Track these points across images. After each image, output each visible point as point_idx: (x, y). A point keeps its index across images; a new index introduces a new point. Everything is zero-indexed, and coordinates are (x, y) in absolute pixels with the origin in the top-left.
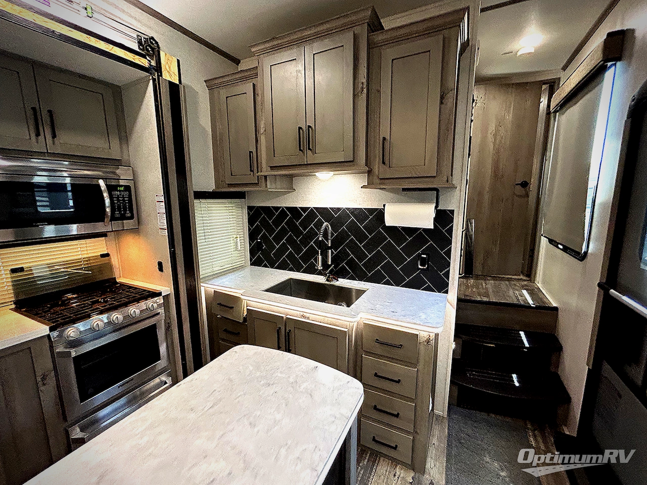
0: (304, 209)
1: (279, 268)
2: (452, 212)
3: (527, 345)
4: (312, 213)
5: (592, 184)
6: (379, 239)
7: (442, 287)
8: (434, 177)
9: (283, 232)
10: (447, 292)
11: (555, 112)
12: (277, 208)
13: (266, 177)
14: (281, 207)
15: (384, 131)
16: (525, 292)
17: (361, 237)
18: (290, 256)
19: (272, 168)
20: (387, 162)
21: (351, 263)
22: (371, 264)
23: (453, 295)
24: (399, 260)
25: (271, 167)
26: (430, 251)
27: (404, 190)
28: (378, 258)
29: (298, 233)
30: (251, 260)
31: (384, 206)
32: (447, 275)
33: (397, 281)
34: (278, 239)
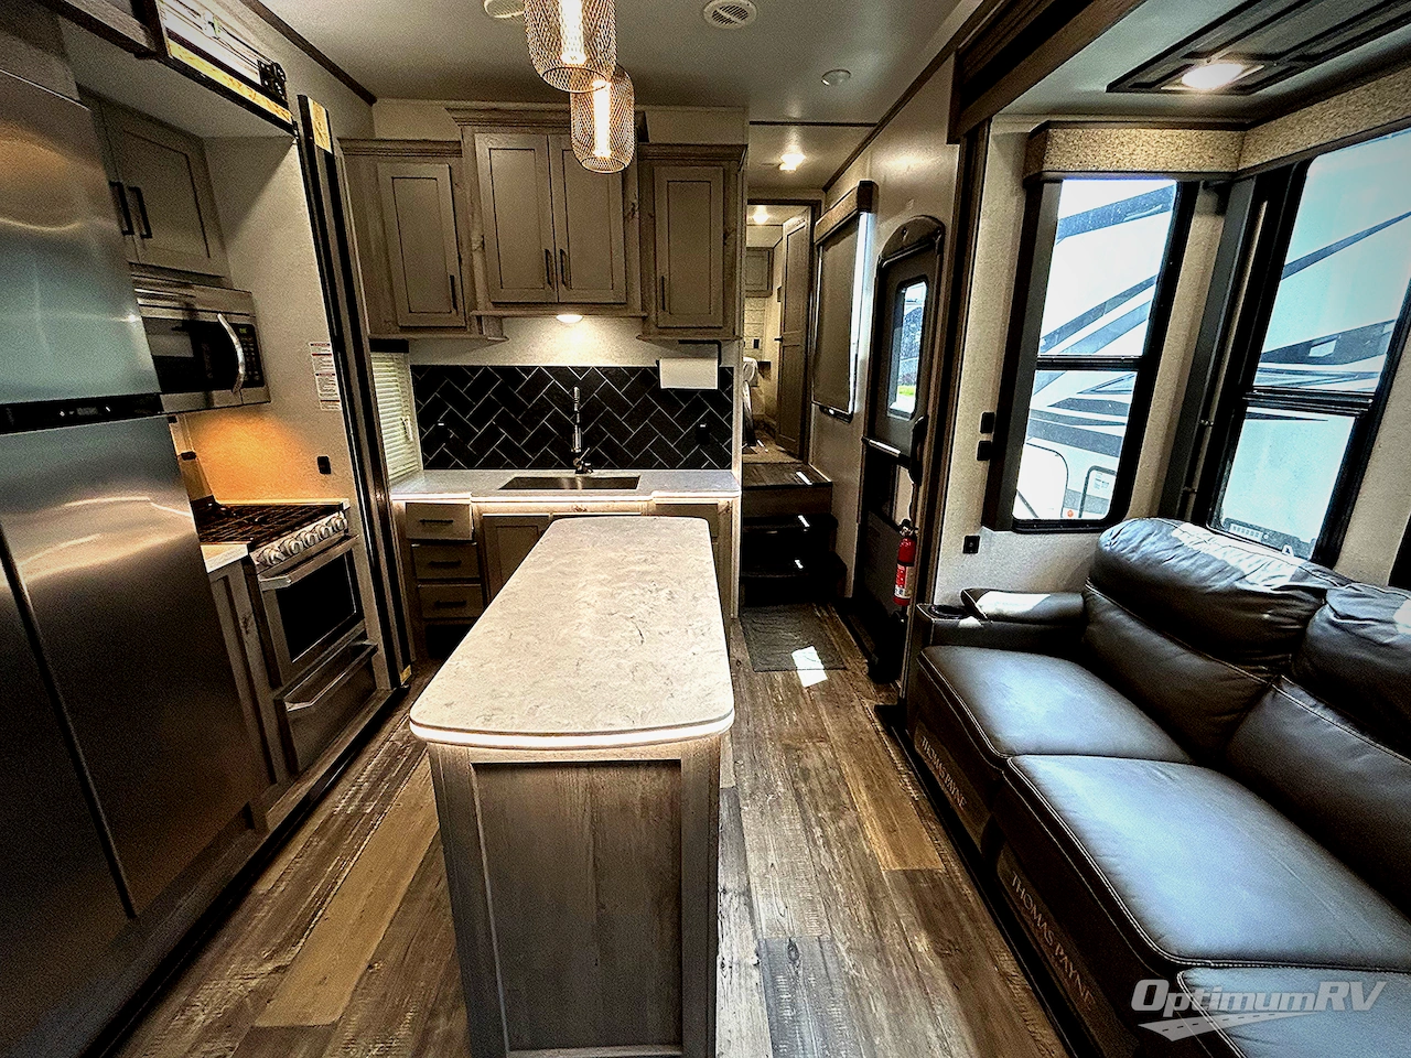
0: (527, 370)
1: (487, 465)
2: (731, 369)
3: (807, 525)
4: (540, 376)
5: (854, 339)
6: (646, 409)
7: (724, 462)
8: (720, 328)
9: (489, 408)
10: (730, 468)
11: (818, 246)
12: (474, 369)
13: (479, 318)
14: (481, 367)
15: (662, 270)
16: (800, 474)
17: (621, 407)
18: (506, 445)
19: (496, 305)
20: (667, 309)
21: (608, 446)
22: (636, 445)
23: (737, 471)
24: (674, 435)
25: (493, 303)
26: (710, 418)
27: (681, 342)
28: (646, 435)
29: (517, 407)
30: (425, 460)
31: (658, 362)
32: (729, 447)
33: (672, 463)
34: (479, 419)
